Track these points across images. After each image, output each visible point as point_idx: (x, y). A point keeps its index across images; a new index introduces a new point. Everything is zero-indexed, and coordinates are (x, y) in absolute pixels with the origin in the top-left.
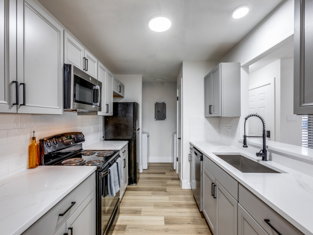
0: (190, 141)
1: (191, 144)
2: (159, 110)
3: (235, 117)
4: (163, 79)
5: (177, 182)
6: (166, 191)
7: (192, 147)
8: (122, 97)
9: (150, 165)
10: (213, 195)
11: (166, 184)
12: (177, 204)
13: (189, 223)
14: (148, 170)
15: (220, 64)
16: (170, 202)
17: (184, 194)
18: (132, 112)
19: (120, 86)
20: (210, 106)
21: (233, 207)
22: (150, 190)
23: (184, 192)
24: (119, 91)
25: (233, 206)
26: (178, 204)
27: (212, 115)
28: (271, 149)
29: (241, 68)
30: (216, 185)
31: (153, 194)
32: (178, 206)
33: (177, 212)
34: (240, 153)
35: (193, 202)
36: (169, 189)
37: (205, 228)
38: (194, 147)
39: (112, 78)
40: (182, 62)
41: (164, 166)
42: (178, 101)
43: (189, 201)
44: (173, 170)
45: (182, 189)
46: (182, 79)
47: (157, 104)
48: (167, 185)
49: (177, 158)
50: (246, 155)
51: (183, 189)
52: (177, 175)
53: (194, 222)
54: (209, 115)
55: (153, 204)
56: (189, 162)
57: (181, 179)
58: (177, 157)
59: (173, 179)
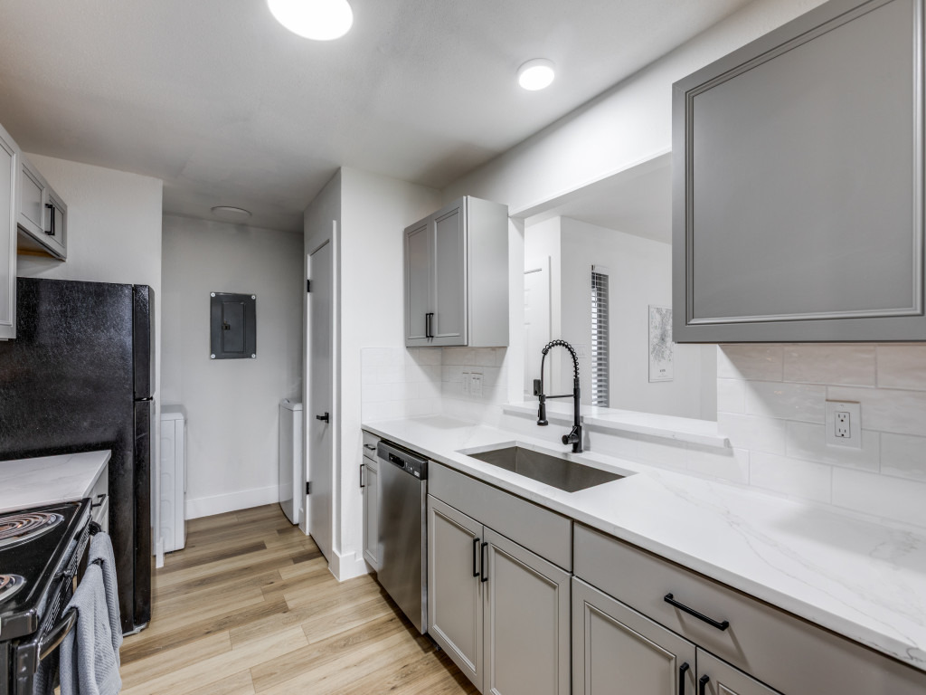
0: (364, 423)
1: (366, 431)
2: (229, 321)
3: (493, 349)
4: (251, 214)
5: (317, 564)
6: (285, 609)
7: (375, 442)
8: (55, 257)
9: (194, 530)
10: (480, 575)
11: (277, 583)
12: (336, 642)
13: (393, 688)
14: (186, 551)
15: (465, 198)
16: (311, 642)
17: (351, 599)
18: (129, 325)
19: (49, 206)
20: (429, 316)
21: (550, 589)
22: (221, 625)
23: (350, 590)
24: (45, 225)
25: (554, 587)
26: (340, 640)
27: (436, 342)
28: (590, 423)
29: (510, 221)
30: (486, 544)
31: (235, 640)
32: (345, 645)
33: (347, 668)
34: (514, 442)
35: (385, 614)
36: (293, 598)
37: (442, 681)
38: (385, 441)
39: (14, 157)
40: (339, 169)
41: (254, 521)
42: (309, 296)
43: (373, 614)
44: (290, 525)
45: (338, 584)
46: (335, 223)
47: (218, 302)
48: (284, 586)
49: (308, 483)
50: (534, 446)
51: (343, 583)
52: (308, 541)
53: (407, 675)
54: (425, 342)
55: (249, 678)
56: (360, 490)
57: (334, 549)
58: (308, 480)
59: (298, 559)
